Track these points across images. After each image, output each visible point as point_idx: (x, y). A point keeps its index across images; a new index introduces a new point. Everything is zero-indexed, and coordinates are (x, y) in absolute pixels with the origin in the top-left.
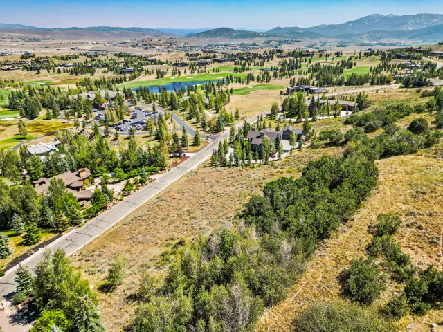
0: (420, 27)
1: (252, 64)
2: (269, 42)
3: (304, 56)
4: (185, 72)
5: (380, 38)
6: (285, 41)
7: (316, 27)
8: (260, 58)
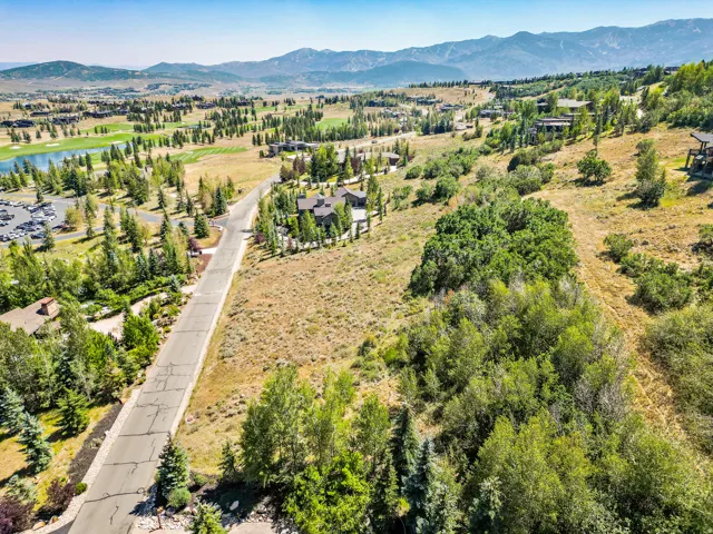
0: (365, 69)
1: (161, 119)
2: (157, 86)
3: (240, 104)
4: (38, 136)
5: (321, 83)
6: (185, 86)
7: (226, 65)
8: (169, 109)
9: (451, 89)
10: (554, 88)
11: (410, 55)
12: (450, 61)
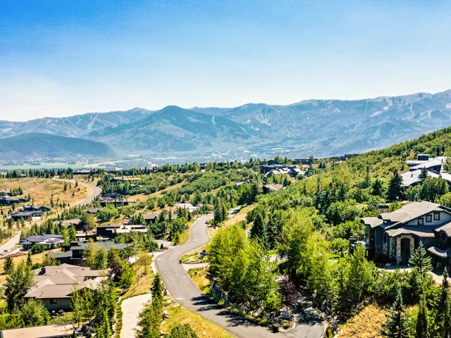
9: (49, 181)
10: (172, 184)
11: (43, 126)
12: (93, 134)
